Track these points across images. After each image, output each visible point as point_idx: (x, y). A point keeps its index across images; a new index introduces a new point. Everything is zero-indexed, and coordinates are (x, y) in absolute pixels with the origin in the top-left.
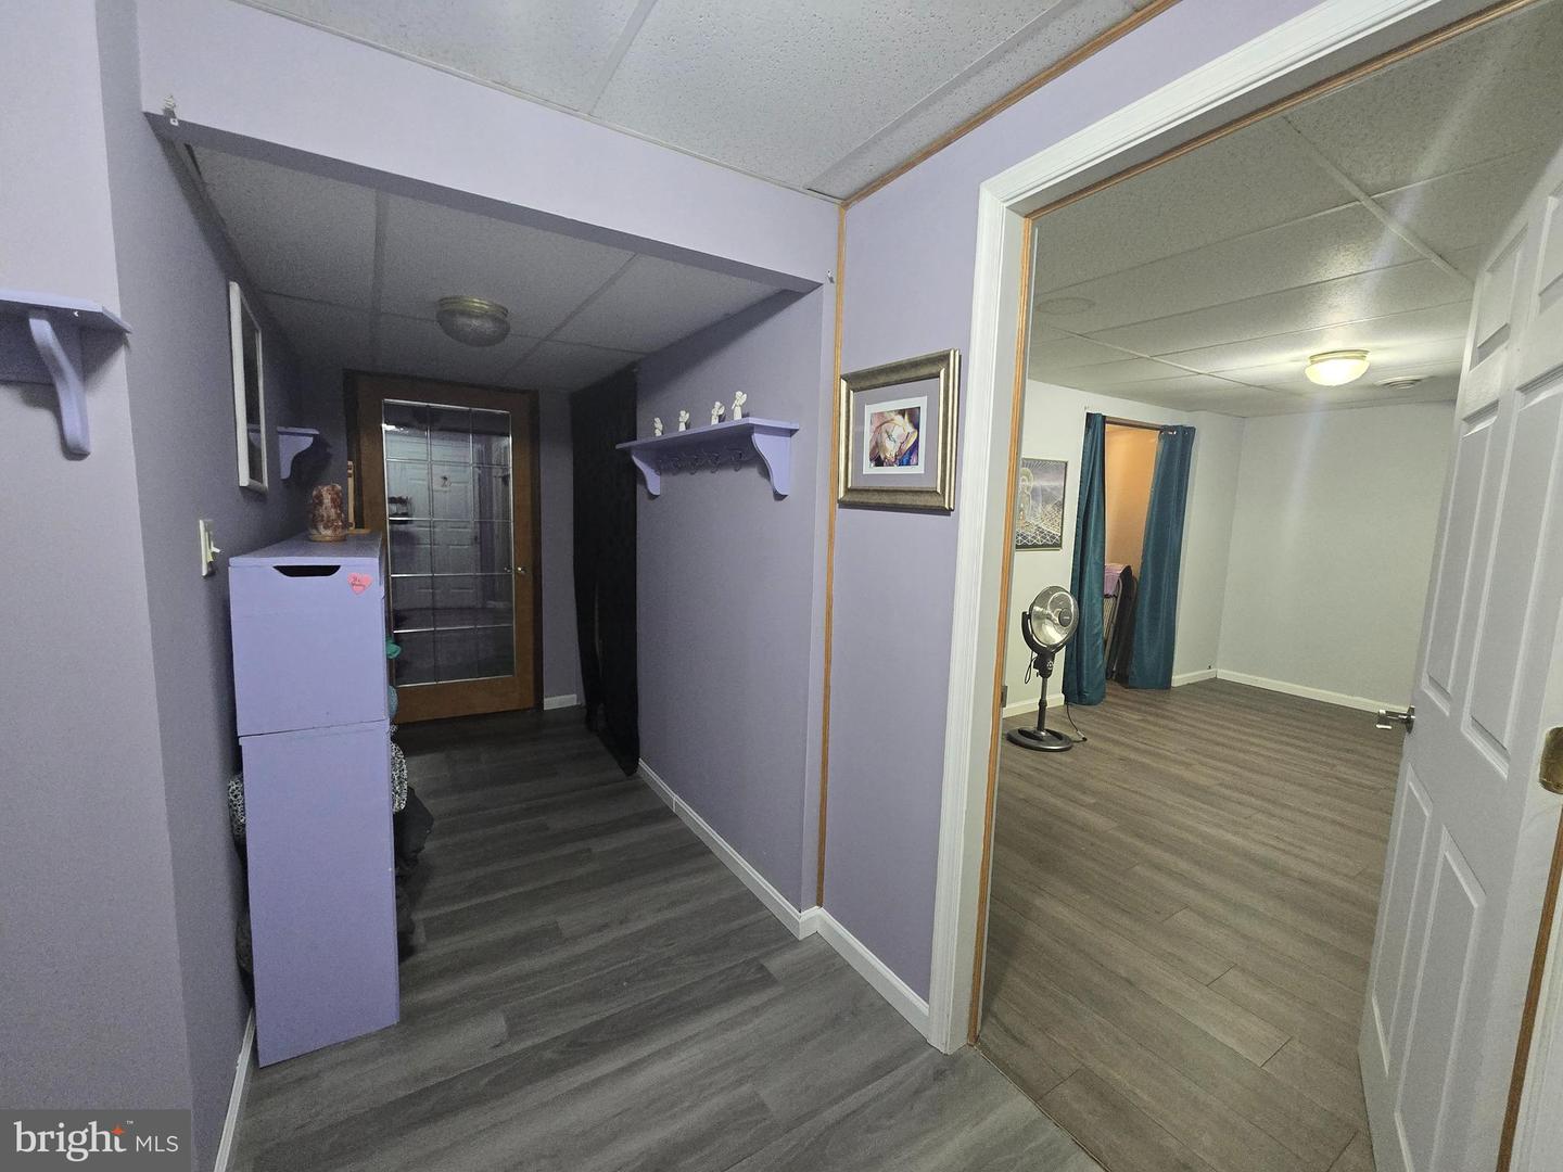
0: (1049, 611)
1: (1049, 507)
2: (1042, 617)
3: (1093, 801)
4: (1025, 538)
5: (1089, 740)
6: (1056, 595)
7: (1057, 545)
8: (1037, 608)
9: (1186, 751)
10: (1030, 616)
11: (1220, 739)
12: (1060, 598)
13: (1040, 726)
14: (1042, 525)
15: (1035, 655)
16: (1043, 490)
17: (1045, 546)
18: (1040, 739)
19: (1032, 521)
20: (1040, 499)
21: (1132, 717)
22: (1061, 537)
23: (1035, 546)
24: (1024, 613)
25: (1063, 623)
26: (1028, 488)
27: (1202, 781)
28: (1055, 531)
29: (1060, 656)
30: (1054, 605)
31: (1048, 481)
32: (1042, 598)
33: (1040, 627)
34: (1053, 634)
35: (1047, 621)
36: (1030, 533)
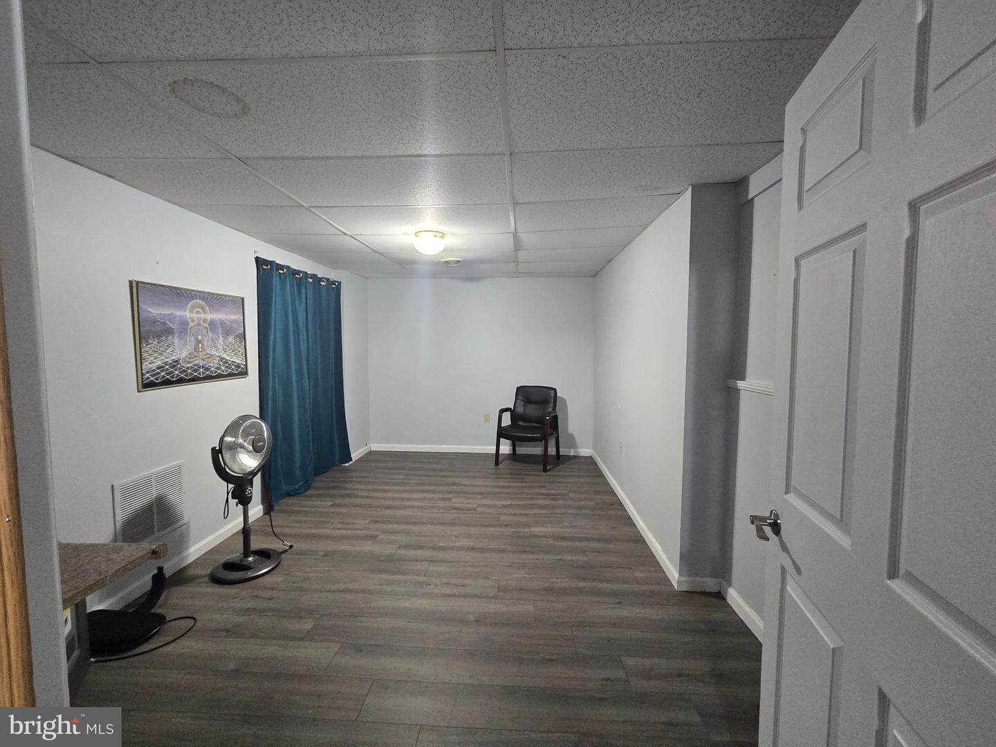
0: (240, 441)
1: (231, 339)
2: (234, 447)
3: (309, 626)
4: (207, 369)
5: (295, 546)
6: (248, 423)
7: (244, 373)
8: (228, 439)
9: (369, 523)
10: (220, 451)
11: (387, 503)
12: (253, 425)
13: (247, 552)
14: (225, 356)
15: (231, 486)
16: (222, 323)
17: (231, 375)
18: (247, 568)
19: (214, 352)
20: (220, 331)
21: (324, 504)
22: (246, 365)
23: (220, 377)
24: (213, 449)
25: (257, 450)
26: (205, 320)
27: (389, 550)
28: (239, 360)
29: (257, 481)
30: (246, 434)
31: (227, 314)
32: (232, 429)
33: (234, 457)
34: (248, 461)
35: (239, 449)
36: (213, 365)
